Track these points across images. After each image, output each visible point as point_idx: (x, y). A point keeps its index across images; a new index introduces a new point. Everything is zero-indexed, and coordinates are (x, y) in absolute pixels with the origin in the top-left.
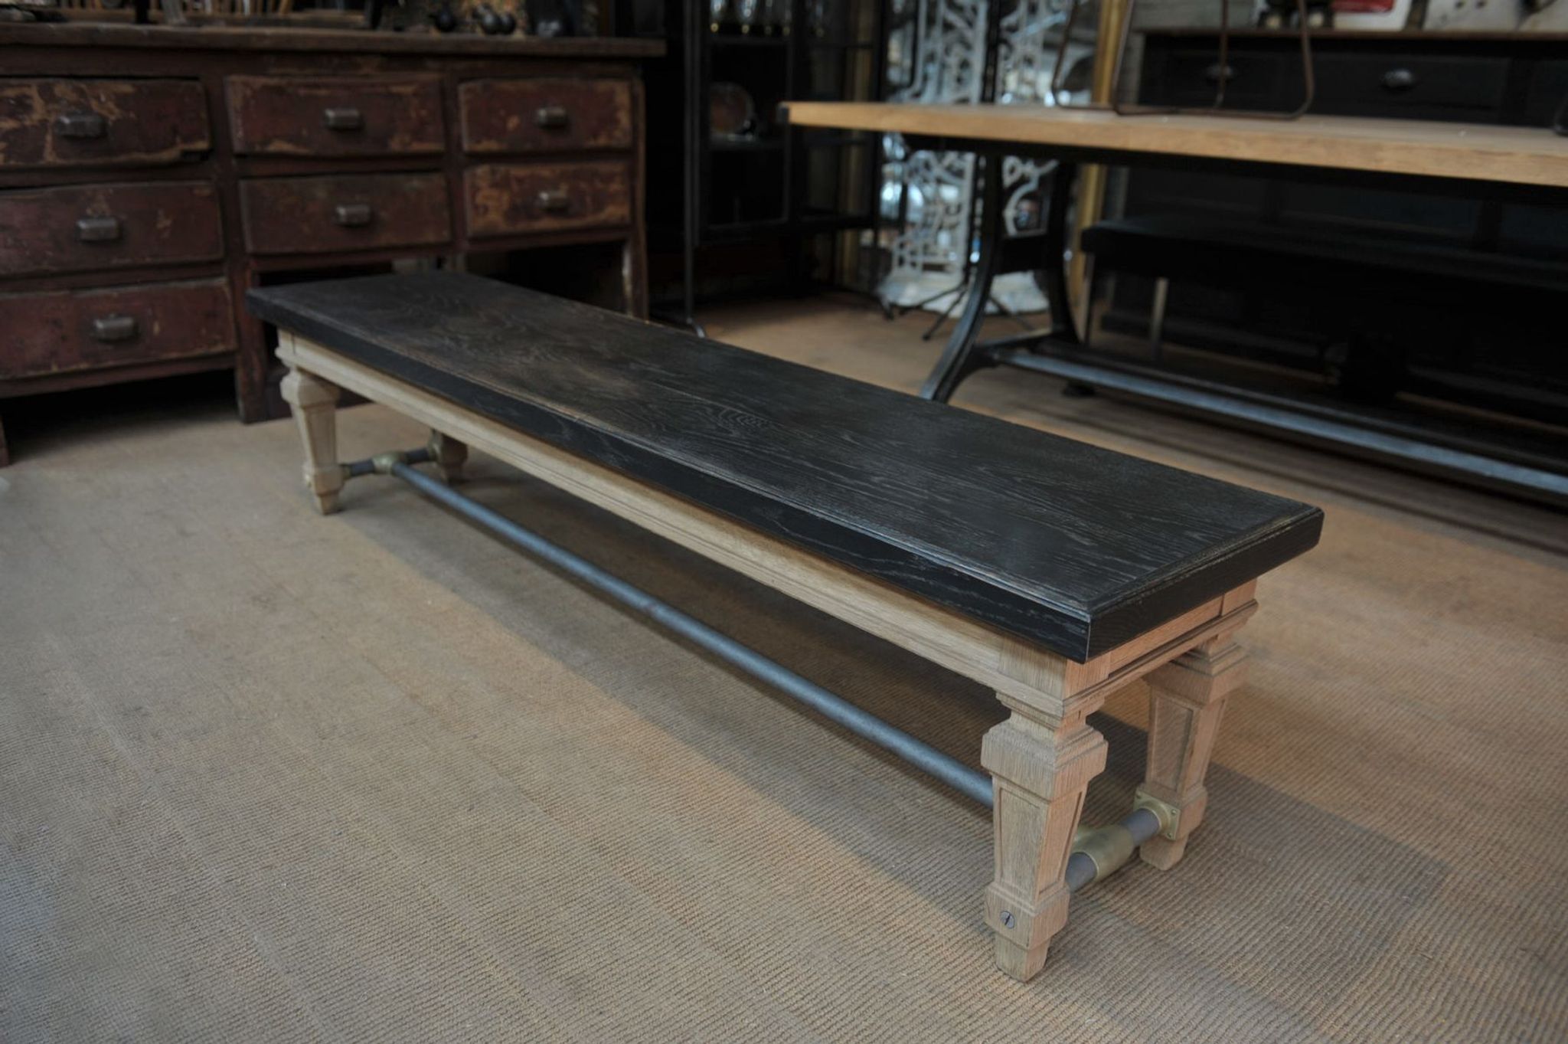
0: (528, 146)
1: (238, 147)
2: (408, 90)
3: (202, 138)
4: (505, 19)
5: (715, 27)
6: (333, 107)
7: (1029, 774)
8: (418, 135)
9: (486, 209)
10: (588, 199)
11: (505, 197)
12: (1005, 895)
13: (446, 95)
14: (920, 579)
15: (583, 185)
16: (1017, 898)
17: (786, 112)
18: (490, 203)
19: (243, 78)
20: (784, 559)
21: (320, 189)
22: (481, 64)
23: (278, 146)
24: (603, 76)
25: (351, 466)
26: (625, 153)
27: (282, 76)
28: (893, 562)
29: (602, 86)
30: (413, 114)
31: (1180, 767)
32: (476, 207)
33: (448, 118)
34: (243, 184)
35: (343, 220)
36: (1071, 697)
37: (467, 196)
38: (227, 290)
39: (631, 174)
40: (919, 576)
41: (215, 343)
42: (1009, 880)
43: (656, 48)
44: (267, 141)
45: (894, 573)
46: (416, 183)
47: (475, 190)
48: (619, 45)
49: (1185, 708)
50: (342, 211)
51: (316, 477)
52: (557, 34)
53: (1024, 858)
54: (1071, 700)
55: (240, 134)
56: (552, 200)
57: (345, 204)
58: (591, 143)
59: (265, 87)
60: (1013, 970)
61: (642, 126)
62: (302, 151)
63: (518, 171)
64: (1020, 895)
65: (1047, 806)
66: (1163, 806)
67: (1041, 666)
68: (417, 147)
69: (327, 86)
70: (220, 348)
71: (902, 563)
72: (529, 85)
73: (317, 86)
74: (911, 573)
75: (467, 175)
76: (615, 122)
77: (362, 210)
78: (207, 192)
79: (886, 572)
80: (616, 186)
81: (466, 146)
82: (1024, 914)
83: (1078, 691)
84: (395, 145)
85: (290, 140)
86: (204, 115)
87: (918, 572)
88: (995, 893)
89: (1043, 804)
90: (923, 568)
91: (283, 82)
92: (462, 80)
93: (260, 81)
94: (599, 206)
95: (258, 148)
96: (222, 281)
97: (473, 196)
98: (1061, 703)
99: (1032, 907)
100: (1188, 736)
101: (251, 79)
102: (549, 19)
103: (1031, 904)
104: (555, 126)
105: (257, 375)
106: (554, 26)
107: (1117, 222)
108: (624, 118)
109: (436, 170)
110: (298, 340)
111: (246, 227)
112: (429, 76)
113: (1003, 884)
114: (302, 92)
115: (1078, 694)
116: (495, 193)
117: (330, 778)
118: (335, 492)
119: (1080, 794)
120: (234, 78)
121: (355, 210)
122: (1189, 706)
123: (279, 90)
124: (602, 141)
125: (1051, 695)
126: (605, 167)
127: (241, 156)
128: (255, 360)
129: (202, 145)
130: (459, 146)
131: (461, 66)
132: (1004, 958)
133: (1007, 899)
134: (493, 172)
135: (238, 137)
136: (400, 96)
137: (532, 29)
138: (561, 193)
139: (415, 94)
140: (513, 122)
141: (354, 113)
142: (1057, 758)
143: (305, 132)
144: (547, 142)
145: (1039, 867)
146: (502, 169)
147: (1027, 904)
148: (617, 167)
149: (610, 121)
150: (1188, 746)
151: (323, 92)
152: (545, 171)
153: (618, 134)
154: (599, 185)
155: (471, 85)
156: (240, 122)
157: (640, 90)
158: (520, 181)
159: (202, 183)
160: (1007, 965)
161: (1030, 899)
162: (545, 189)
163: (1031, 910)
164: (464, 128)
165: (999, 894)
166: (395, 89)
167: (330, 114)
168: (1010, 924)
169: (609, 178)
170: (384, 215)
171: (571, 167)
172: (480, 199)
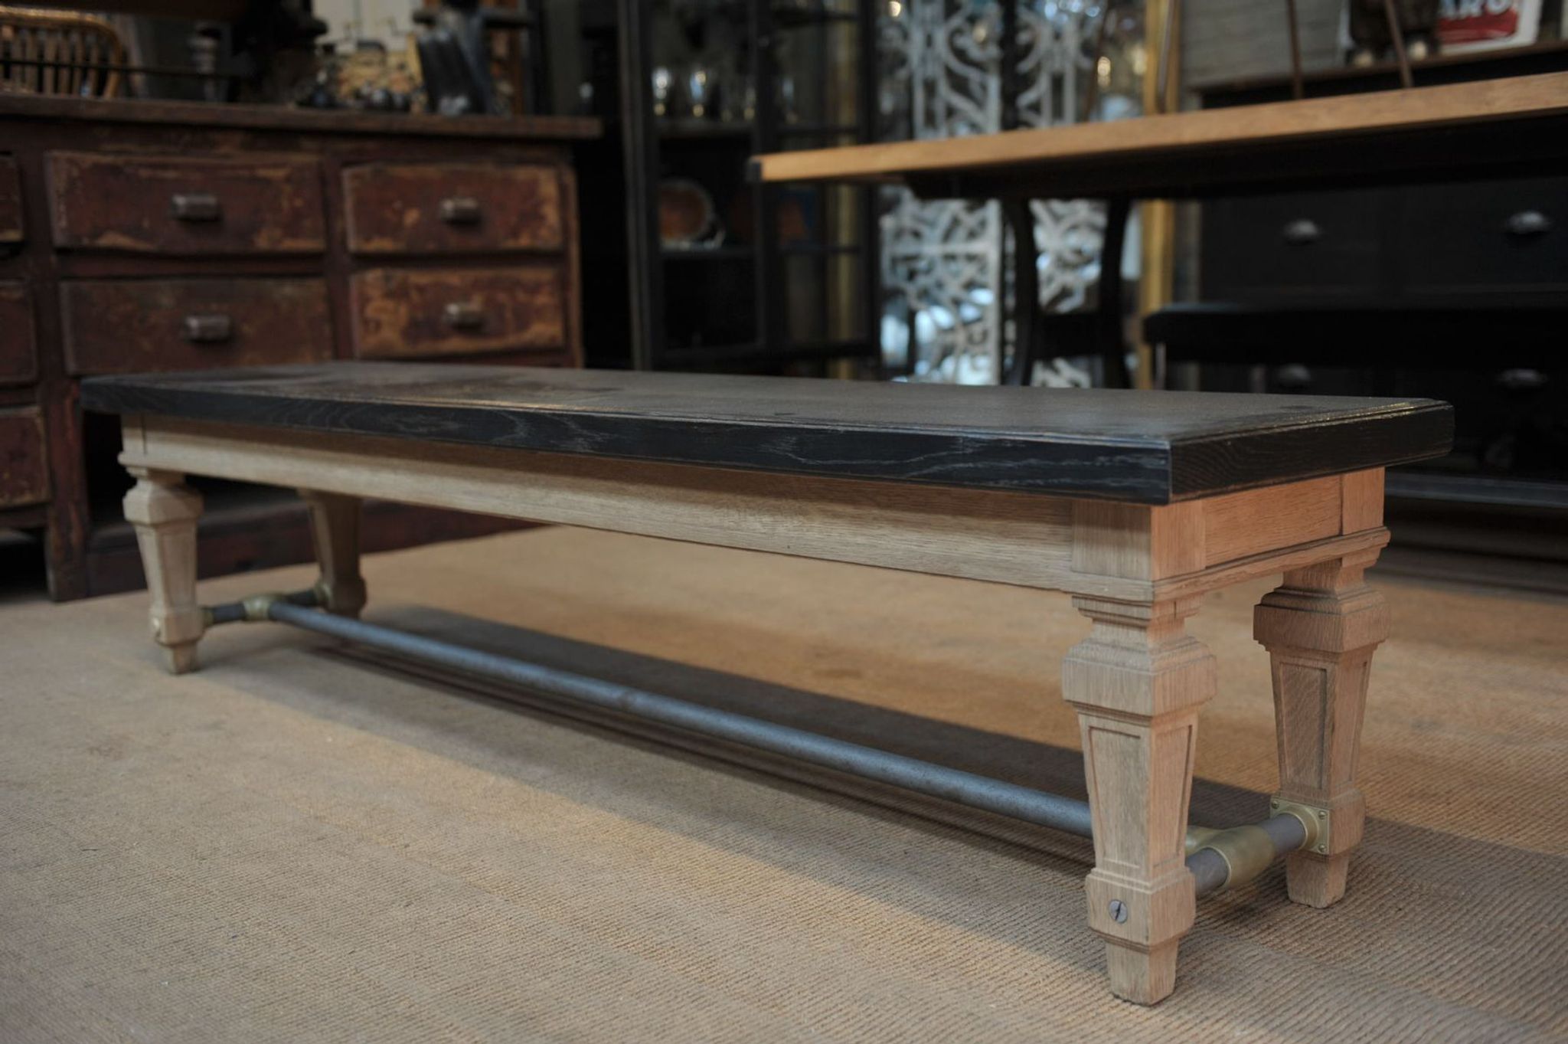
0: (431, 246)
1: (60, 239)
2: (279, 174)
3: (13, 226)
4: (398, 100)
5: (660, 109)
6: (183, 192)
7: (1122, 691)
8: (292, 229)
9: (378, 325)
10: (509, 315)
11: (403, 310)
12: (1111, 878)
13: (326, 185)
14: (967, 465)
15: (502, 297)
16: (1126, 878)
17: (758, 168)
18: (384, 318)
19: (68, 154)
20: (801, 518)
21: (165, 295)
22: (371, 145)
23: (111, 239)
24: (522, 162)
25: (214, 610)
26: (554, 257)
27: (119, 153)
28: (933, 455)
29: (523, 174)
30: (285, 204)
31: (1322, 753)
32: (366, 322)
33: (329, 208)
34: (65, 287)
35: (195, 334)
36: (1161, 580)
37: (355, 308)
38: (39, 422)
39: (563, 284)
40: (965, 462)
41: (22, 492)
42: (1115, 860)
43: (590, 128)
44: (98, 233)
45: (936, 468)
46: (288, 290)
47: (365, 300)
48: (540, 125)
49: (1315, 669)
50: (194, 323)
51: (167, 620)
52: (465, 111)
53: (1129, 818)
54: (1162, 582)
55: (63, 223)
56: (463, 315)
57: (196, 314)
58: (510, 244)
59: (97, 167)
60: (1133, 992)
61: (574, 225)
62: (142, 246)
63: (419, 278)
64: (1130, 872)
65: (1148, 730)
66: (1308, 810)
67: (1121, 545)
68: (290, 244)
69: (176, 167)
70: (27, 498)
71: (944, 453)
72: (432, 172)
73: (164, 167)
74: (958, 462)
75: (354, 281)
76: (540, 218)
77: (220, 322)
78: (17, 295)
79: (925, 471)
80: (543, 299)
81: (353, 244)
82: (1138, 894)
83: (1169, 576)
84: (263, 242)
85: (126, 232)
86: (16, 198)
87: (965, 458)
88: (1099, 879)
89: (1143, 729)
90: (969, 451)
91: (120, 160)
92: (347, 164)
93: (90, 159)
94: (523, 324)
95: (86, 242)
96: (33, 411)
97: (362, 310)
98: (1150, 584)
99: (1148, 884)
100: (1325, 706)
101: (77, 155)
102: (455, 94)
103: (1145, 880)
104: (464, 222)
105: (75, 536)
106: (461, 102)
107: (1191, 304)
108: (551, 214)
109: (315, 275)
110: (150, 435)
111: (68, 341)
112: (305, 158)
113: (1106, 866)
114: (144, 173)
115: (1172, 577)
116: (390, 304)
117: (217, 892)
118: (193, 642)
119: (1190, 727)
120: (56, 153)
121: (212, 321)
122: (1320, 665)
123: (114, 170)
124: (524, 241)
125: (1136, 579)
126: (529, 274)
127: (63, 252)
128: (73, 516)
129: (13, 236)
130: (344, 242)
131: (345, 146)
132: (1120, 978)
133: (1115, 883)
134: (387, 279)
135: (60, 228)
136: (267, 181)
137: (433, 105)
138: (475, 305)
139: (288, 179)
140: (412, 217)
141: (210, 200)
142: (1154, 661)
143: (146, 224)
144: (454, 241)
145: (1148, 821)
146: (399, 274)
147: (1140, 882)
148: (544, 275)
149: (532, 216)
150: (1327, 720)
151: (171, 174)
152: (454, 278)
153: (544, 232)
154: (521, 296)
155: (357, 170)
156: (62, 208)
157: (570, 179)
158: (421, 289)
159: (11, 283)
160: (1125, 985)
161: (1143, 873)
162: (453, 300)
163: (1146, 888)
164: (349, 223)
165: (1103, 879)
166: (262, 173)
167: (180, 200)
168: (1122, 918)
169: (534, 289)
170: (247, 329)
171: (486, 274)
172: (370, 311)
